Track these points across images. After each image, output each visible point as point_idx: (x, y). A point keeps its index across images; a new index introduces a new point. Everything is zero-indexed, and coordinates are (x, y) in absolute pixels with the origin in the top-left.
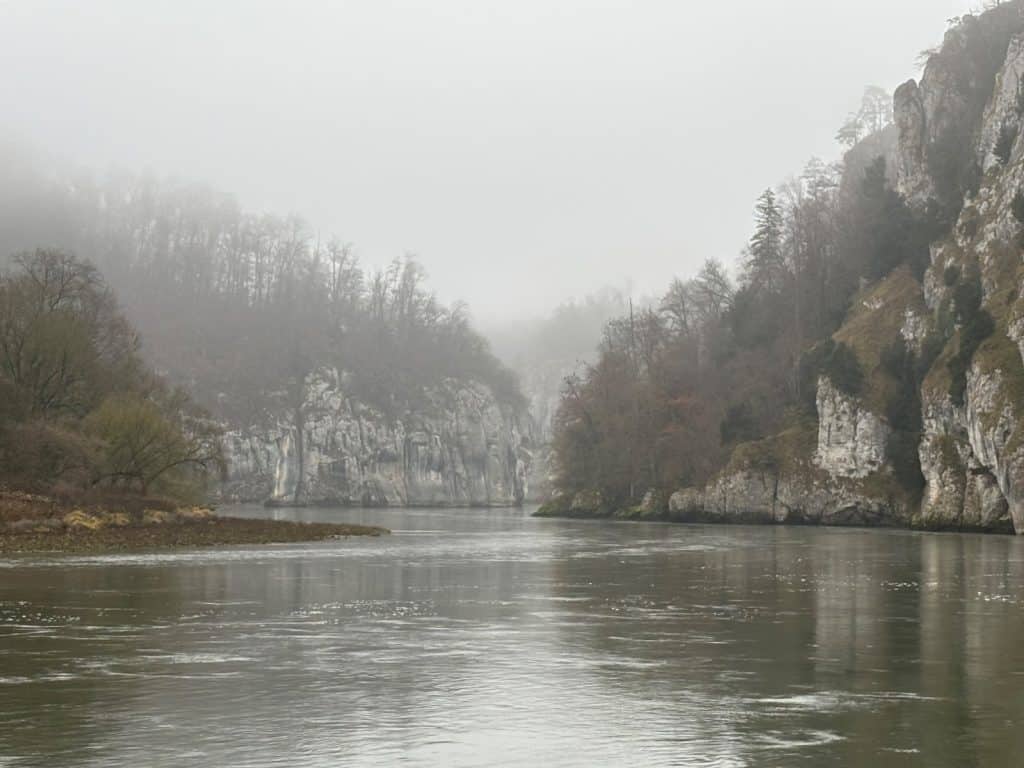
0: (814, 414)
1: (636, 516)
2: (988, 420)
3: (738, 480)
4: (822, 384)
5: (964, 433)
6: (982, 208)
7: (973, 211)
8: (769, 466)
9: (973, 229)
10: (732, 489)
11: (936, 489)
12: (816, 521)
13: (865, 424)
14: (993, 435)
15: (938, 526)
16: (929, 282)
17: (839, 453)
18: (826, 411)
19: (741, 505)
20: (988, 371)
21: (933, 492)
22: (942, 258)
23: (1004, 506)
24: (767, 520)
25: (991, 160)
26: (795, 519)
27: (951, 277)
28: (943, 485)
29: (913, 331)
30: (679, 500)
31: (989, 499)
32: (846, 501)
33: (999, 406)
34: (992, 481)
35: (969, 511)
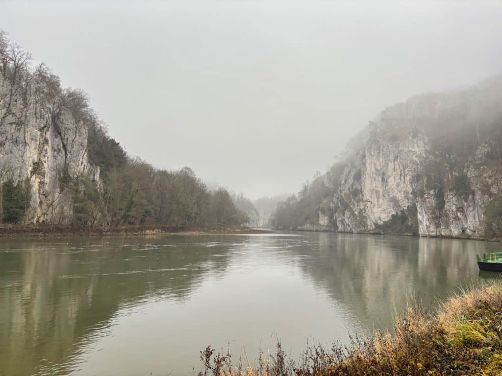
0: (318, 216)
1: (290, 230)
2: (349, 218)
3: (308, 225)
4: (320, 212)
5: (344, 220)
6: (342, 189)
7: (340, 190)
8: (312, 223)
9: (341, 191)
10: (307, 226)
11: (340, 227)
12: (320, 231)
13: (326, 218)
14: (350, 220)
15: (341, 232)
16: (334, 198)
17: (322, 222)
18: (321, 216)
19: (308, 229)
20: (348, 211)
21: (340, 228)
22: (336, 196)
23: (351, 229)
24: (312, 231)
25: (343, 182)
26: (316, 231)
27: (338, 198)
28: (341, 226)
29: (332, 205)
30: (299, 228)
31: (349, 229)
32: (323, 228)
33: (350, 216)
34: (349, 226)
35: (346, 230)
